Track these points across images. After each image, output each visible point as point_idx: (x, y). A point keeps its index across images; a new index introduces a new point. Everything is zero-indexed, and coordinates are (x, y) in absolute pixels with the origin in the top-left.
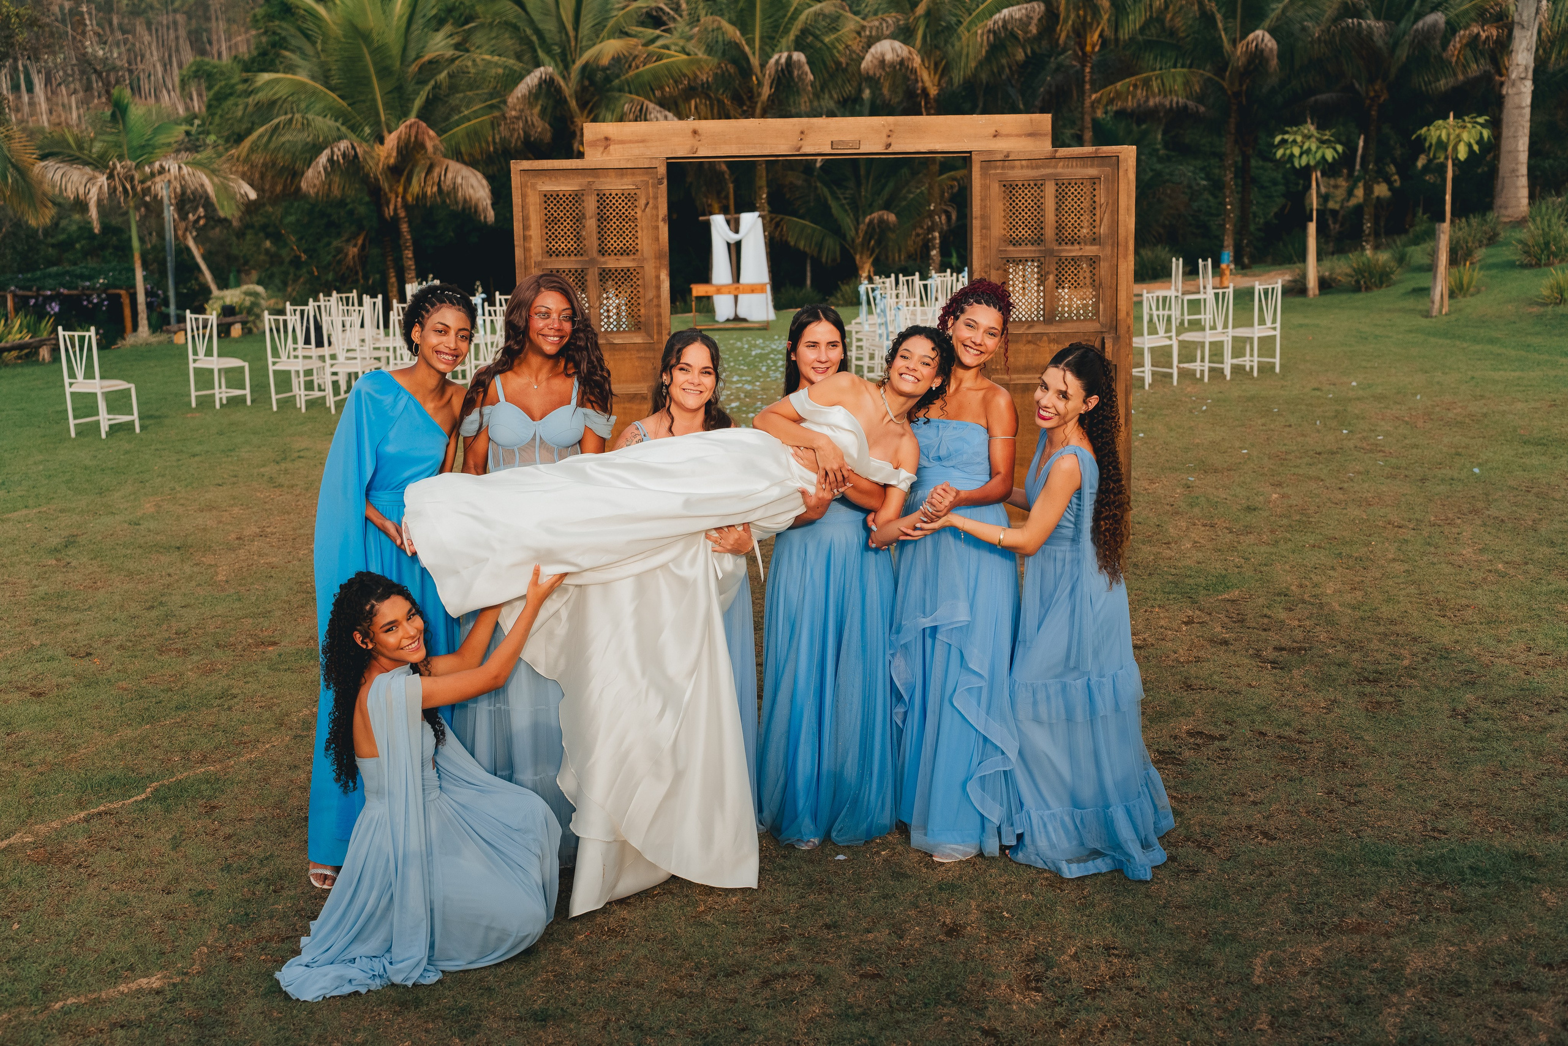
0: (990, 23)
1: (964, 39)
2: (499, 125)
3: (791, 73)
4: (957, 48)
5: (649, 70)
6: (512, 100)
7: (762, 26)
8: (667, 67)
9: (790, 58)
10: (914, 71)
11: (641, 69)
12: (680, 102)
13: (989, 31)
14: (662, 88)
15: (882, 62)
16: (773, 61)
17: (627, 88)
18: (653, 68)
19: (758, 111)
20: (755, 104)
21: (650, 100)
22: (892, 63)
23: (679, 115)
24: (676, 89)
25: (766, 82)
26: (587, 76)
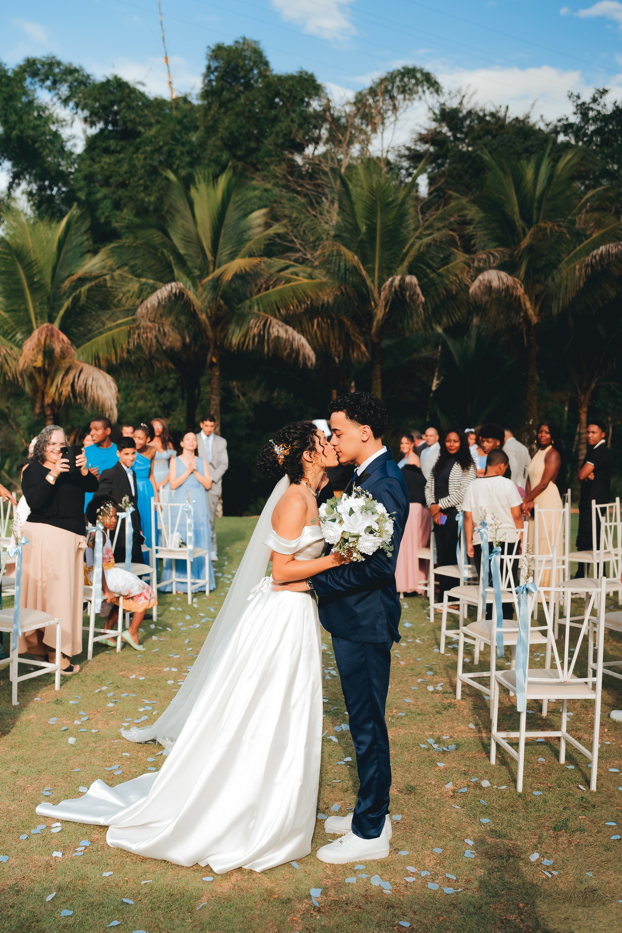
0: (588, 259)
1: (564, 273)
2: (134, 334)
3: (404, 296)
4: (557, 280)
5: (277, 292)
6: (141, 311)
7: (381, 258)
8: (294, 290)
9: (403, 280)
10: (518, 299)
11: (271, 290)
12: (304, 321)
13: (587, 266)
14: (287, 308)
15: (488, 288)
16: (388, 283)
18: (281, 290)
19: (374, 330)
20: (372, 324)
21: (276, 317)
22: (498, 291)
23: (302, 332)
24: (299, 308)
25: (382, 303)
26: (220, 293)
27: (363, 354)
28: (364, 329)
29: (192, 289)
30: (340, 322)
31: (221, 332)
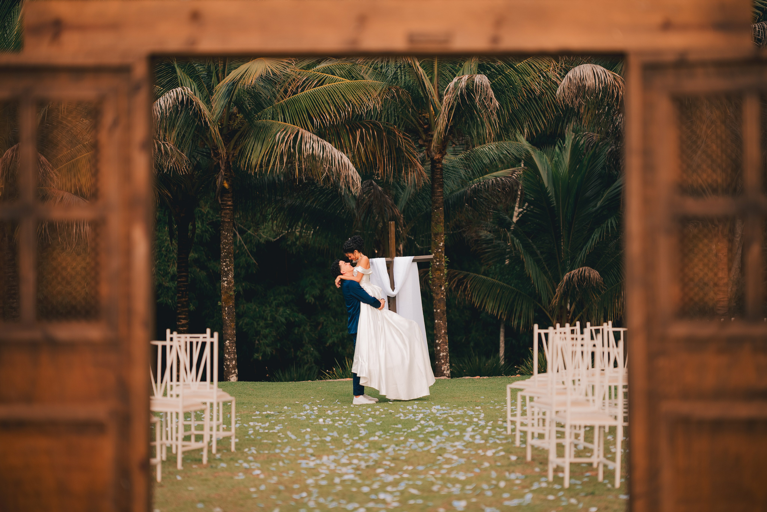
3: (472, 100)
5: (308, 96)
8: (329, 93)
9: (470, 80)
11: (299, 94)
12: (343, 133)
14: (321, 116)
15: (582, 88)
16: (451, 84)
17: (281, 116)
18: (313, 94)
19: (434, 144)
20: (432, 136)
21: (309, 130)
22: (593, 92)
23: (341, 148)
24: (338, 117)
25: (444, 109)
26: (234, 98)
27: (420, 175)
28: (421, 142)
29: (198, 93)
30: (390, 132)
31: (234, 148)
